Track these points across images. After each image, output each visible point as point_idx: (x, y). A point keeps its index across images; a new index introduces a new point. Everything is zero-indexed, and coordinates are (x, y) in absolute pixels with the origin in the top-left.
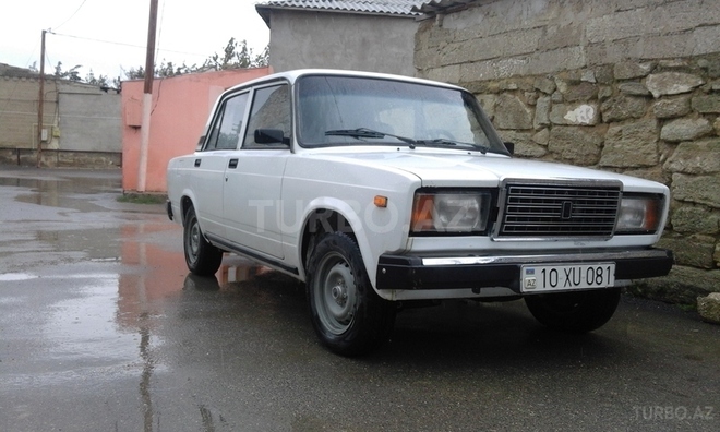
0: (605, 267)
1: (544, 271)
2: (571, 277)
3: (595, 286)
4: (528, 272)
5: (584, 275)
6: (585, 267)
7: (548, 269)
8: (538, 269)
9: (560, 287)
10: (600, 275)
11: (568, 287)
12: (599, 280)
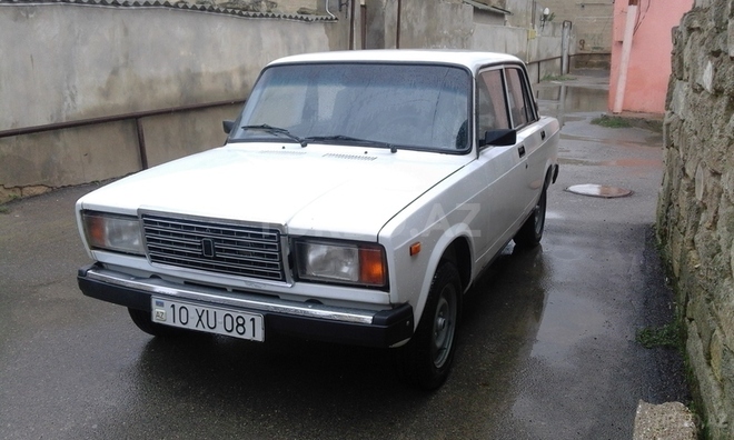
0: (248, 317)
1: (173, 306)
2: (204, 318)
3: (234, 334)
4: (157, 303)
5: (220, 320)
6: (221, 313)
7: (178, 306)
8: (168, 304)
9: (192, 326)
10: (242, 325)
11: (200, 328)
12: (241, 329)
